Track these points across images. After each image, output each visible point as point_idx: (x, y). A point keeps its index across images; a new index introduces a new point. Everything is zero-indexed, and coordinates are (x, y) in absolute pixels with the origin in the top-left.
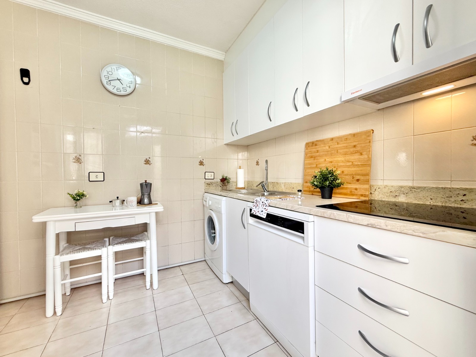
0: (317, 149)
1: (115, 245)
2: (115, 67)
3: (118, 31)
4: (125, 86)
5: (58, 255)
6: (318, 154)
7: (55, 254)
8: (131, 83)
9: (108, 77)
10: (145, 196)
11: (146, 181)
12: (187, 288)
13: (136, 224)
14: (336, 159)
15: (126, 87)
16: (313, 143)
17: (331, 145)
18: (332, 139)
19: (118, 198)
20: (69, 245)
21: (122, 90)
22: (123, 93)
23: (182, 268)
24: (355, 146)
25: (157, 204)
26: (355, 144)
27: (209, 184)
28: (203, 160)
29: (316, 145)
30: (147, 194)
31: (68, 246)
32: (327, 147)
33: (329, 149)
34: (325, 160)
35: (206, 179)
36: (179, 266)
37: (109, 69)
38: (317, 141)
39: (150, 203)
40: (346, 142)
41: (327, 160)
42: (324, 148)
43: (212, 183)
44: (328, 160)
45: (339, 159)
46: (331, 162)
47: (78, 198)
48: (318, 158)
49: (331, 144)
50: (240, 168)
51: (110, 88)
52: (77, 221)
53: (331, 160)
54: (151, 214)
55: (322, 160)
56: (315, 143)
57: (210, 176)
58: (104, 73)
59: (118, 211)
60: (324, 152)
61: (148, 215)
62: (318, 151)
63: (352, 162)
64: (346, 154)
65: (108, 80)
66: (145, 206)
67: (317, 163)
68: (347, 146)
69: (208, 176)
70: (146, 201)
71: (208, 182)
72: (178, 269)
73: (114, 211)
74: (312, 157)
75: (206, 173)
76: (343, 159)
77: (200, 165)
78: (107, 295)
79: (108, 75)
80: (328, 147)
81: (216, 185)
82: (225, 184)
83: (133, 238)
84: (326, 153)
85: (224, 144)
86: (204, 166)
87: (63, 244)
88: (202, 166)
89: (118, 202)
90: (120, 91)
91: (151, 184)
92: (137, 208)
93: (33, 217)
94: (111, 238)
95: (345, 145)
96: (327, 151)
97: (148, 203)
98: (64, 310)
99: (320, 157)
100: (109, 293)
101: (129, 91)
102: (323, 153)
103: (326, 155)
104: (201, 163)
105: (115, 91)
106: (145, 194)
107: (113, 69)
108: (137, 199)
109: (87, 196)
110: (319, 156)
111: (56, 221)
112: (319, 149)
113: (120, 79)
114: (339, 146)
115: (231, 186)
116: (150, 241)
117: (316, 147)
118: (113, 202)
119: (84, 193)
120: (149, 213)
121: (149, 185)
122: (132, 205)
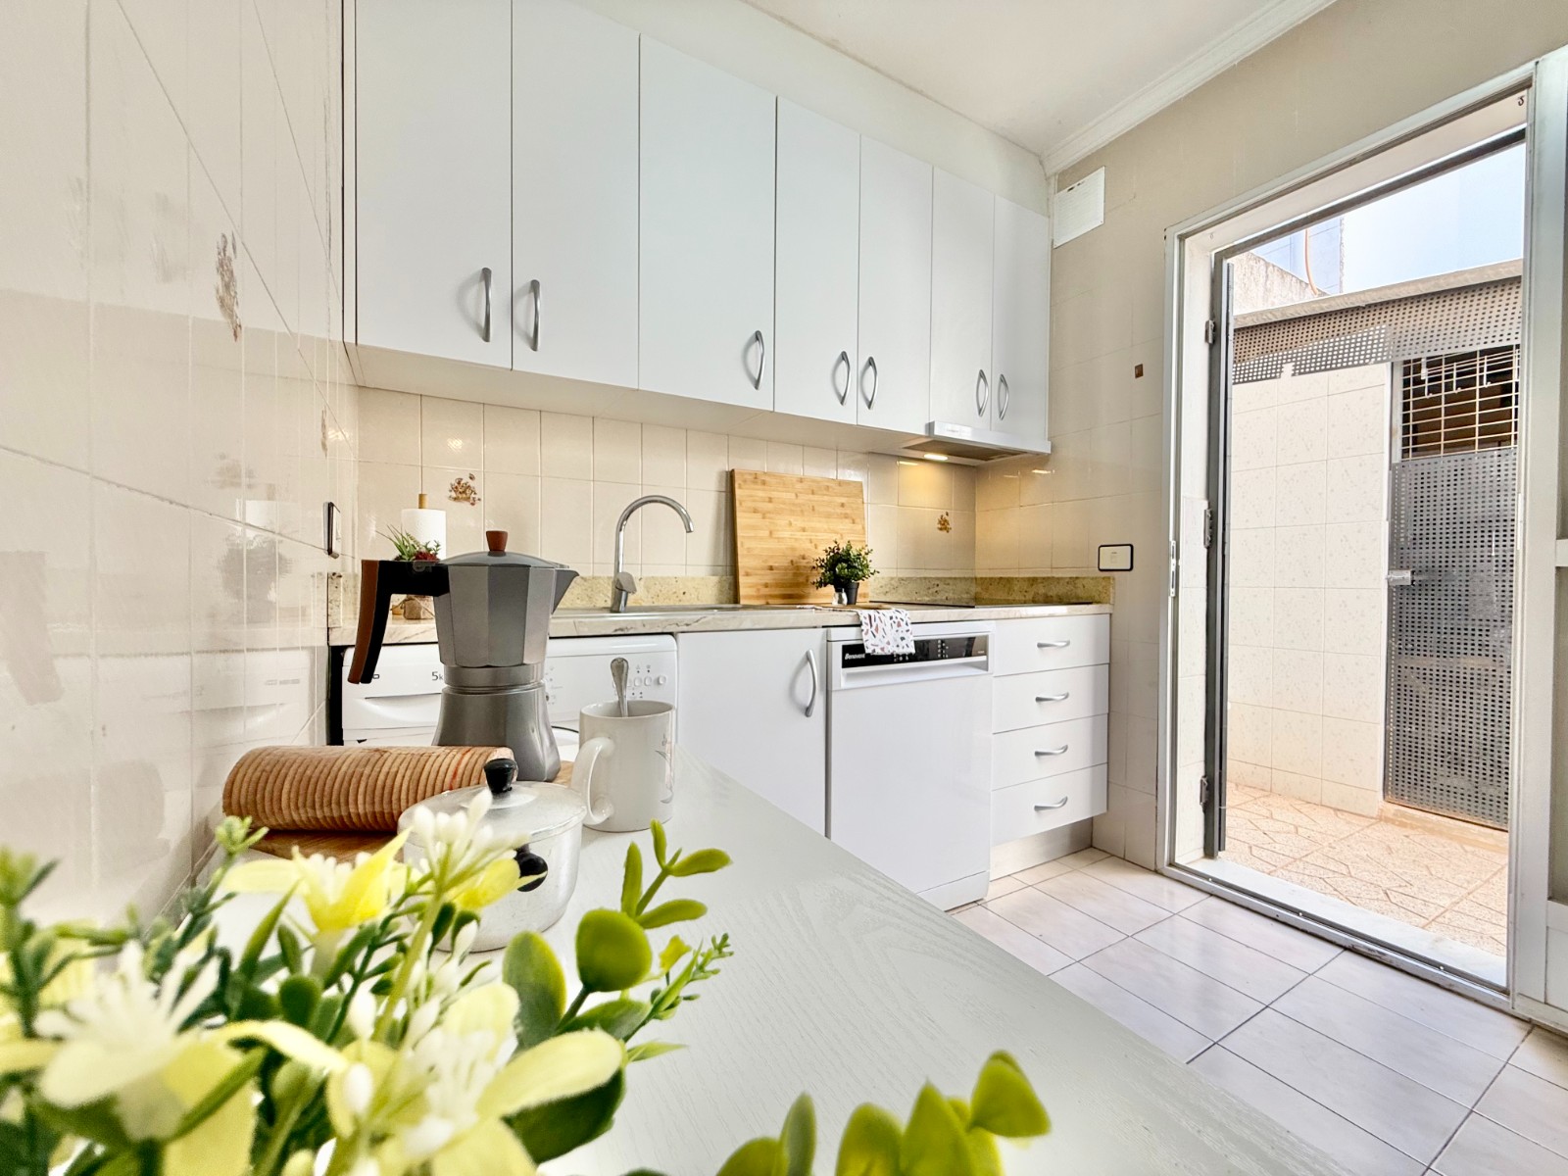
0: (770, 495)
6: (770, 506)
16: (755, 475)
17: (799, 492)
18: (801, 480)
24: (843, 505)
26: (843, 500)
29: (764, 483)
33: (797, 501)
34: (790, 524)
38: (765, 473)
40: (826, 492)
41: (794, 523)
42: (784, 495)
44: (799, 522)
45: (818, 525)
48: (772, 515)
53: (803, 526)
60: (784, 503)
62: (770, 498)
64: (829, 516)
67: (771, 528)
74: (755, 511)
76: (826, 527)
80: (794, 495)
102: (785, 506)
103: (792, 512)
112: (774, 494)
114: (816, 497)
117: (766, 487)
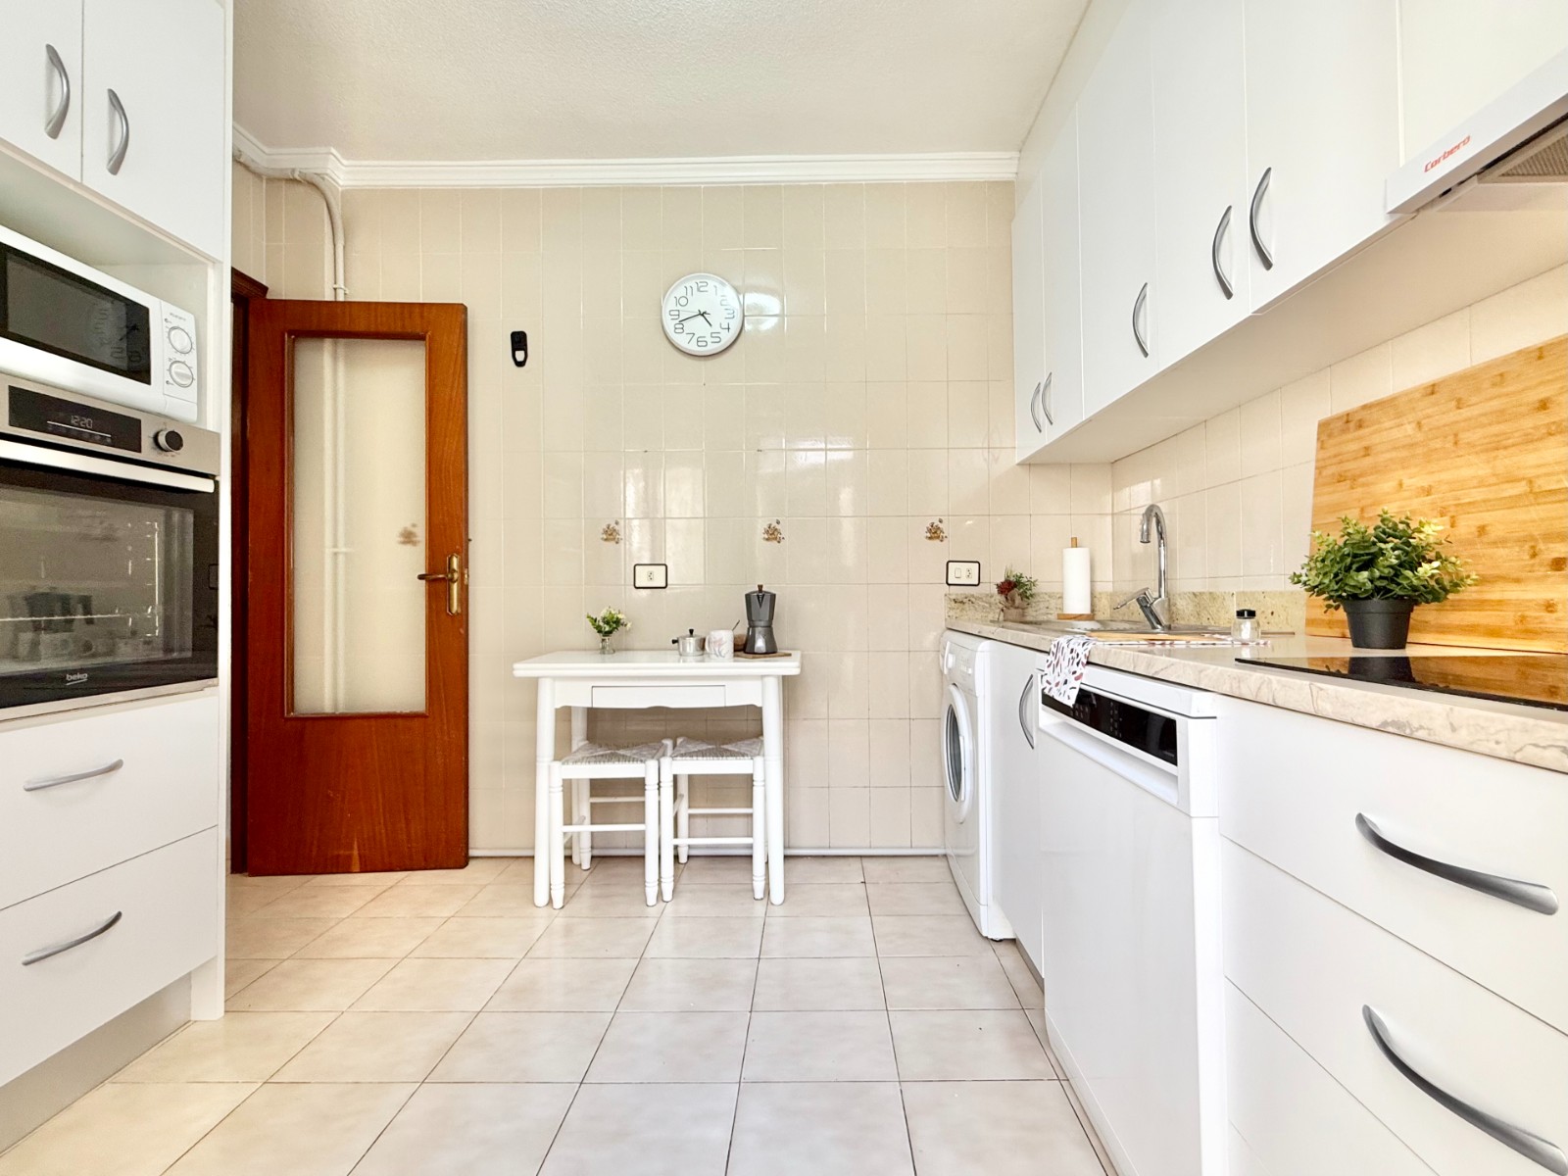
0: (1365, 443)
1: (679, 758)
2: (694, 281)
3: (703, 186)
4: (716, 328)
5: (560, 760)
6: (1368, 461)
7: (552, 758)
8: (731, 316)
9: (677, 313)
10: (758, 630)
11: (760, 587)
12: (862, 924)
13: (728, 705)
14: (1445, 476)
15: (720, 330)
16: (1347, 418)
17: (1429, 417)
18: (1432, 390)
19: (691, 631)
20: (590, 742)
21: (709, 340)
22: (712, 348)
23: (867, 863)
24: (1544, 405)
25: (790, 655)
26: (1543, 393)
27: (962, 602)
28: (941, 521)
29: (1360, 425)
30: (762, 623)
31: (585, 745)
32: (1410, 429)
33: (1420, 437)
35: (949, 585)
36: (861, 857)
37: (680, 292)
38: (1365, 407)
39: (771, 651)
40: (1496, 391)
41: (1407, 482)
42: (1396, 434)
43: (973, 600)
45: (1466, 472)
46: (1428, 491)
47: (609, 628)
48: (1370, 478)
49: (1429, 411)
50: (1075, 543)
51: (682, 340)
52: (597, 682)
53: (1425, 484)
54: (766, 679)
55: (1387, 485)
56: (1357, 417)
57: (964, 574)
58: (670, 305)
59: (691, 666)
60: (1395, 449)
61: (758, 683)
62: (1367, 448)
63: (1530, 482)
64: (1496, 446)
65: (677, 321)
66: (754, 658)
67: (1364, 503)
68: (1502, 412)
69: (958, 573)
70: (760, 644)
71: (957, 594)
72: (856, 864)
73: (681, 664)
74: (1341, 479)
75: (950, 564)
76: (1483, 471)
77: (930, 538)
78: (657, 888)
79: (679, 307)
80: (1414, 425)
81: (987, 605)
82: (1013, 601)
83: (725, 747)
84: (1404, 453)
85: (1017, 462)
86: (945, 540)
87: (579, 740)
88: (937, 542)
89: (691, 644)
90: (704, 344)
91: (773, 597)
92: (735, 661)
93: (516, 666)
94: (679, 741)
95: (1495, 404)
96: (1412, 445)
97: (764, 651)
98: (567, 899)
99: (1377, 472)
100: (663, 885)
101: (727, 338)
102: (1394, 454)
103: (1404, 464)
104: (935, 533)
105: (693, 348)
106: (757, 623)
107: (689, 290)
108: (735, 639)
109: (629, 625)
110: (1375, 470)
111: (555, 678)
112: (1376, 439)
113: (705, 313)
114: (1465, 413)
115: (1044, 611)
116: (765, 760)
117: (1363, 431)
118: (681, 642)
119: (620, 616)
120: (763, 677)
121: (767, 599)
122: (720, 652)
